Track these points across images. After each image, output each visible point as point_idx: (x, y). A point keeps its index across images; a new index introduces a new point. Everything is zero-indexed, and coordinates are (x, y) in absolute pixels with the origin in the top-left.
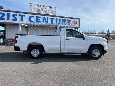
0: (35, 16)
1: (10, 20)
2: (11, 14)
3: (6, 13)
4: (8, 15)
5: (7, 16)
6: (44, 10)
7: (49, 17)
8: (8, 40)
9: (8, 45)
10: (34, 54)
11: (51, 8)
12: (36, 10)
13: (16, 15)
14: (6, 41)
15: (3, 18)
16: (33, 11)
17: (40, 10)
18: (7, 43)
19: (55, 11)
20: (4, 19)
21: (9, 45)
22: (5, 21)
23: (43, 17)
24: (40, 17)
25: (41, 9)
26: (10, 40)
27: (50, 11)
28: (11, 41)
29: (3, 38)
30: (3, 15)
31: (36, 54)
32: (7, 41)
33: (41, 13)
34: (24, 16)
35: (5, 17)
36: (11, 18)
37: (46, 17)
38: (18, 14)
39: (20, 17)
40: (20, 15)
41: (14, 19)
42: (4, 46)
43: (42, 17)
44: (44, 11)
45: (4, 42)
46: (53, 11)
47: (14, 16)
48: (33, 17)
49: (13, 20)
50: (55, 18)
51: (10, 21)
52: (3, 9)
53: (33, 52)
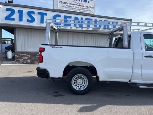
0: (63, 15)
1: (23, 20)
2: (25, 11)
3: (16, 9)
4: (20, 12)
5: (18, 14)
6: (77, 5)
7: (84, 17)
8: (20, 54)
9: (19, 62)
10: (76, 85)
11: (88, 2)
12: (65, 5)
13: (34, 13)
14: (16, 55)
15: (11, 17)
16: (60, 7)
17: (70, 5)
18: (18, 58)
19: (93, 8)
20: (13, 19)
21: (21, 61)
22: (16, 22)
23: (75, 17)
24: (70, 17)
25: (72, 3)
26: (22, 54)
27: (86, 7)
28: (24, 56)
29: (11, 51)
30: (13, 12)
31: (81, 84)
32: (18, 55)
33: (71, 10)
34: (46, 14)
35: (16, 16)
36: (25, 17)
37: (80, 17)
38: (36, 11)
39: (40, 16)
40: (39, 13)
41: (30, 19)
42: (13, 63)
43: (73, 16)
44: (76, 7)
45: (13, 56)
46: (91, 8)
47: (29, 14)
48: (60, 16)
49: (28, 21)
50: (94, 18)
51: (24, 23)
52: (12, 2)
53: (75, 81)
